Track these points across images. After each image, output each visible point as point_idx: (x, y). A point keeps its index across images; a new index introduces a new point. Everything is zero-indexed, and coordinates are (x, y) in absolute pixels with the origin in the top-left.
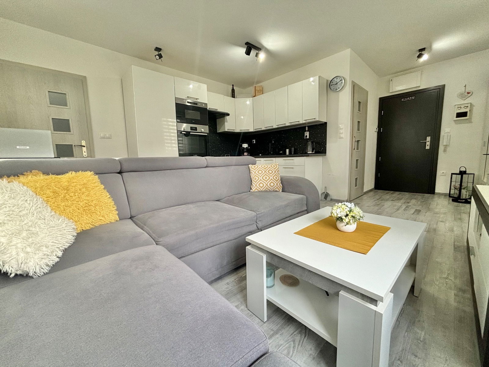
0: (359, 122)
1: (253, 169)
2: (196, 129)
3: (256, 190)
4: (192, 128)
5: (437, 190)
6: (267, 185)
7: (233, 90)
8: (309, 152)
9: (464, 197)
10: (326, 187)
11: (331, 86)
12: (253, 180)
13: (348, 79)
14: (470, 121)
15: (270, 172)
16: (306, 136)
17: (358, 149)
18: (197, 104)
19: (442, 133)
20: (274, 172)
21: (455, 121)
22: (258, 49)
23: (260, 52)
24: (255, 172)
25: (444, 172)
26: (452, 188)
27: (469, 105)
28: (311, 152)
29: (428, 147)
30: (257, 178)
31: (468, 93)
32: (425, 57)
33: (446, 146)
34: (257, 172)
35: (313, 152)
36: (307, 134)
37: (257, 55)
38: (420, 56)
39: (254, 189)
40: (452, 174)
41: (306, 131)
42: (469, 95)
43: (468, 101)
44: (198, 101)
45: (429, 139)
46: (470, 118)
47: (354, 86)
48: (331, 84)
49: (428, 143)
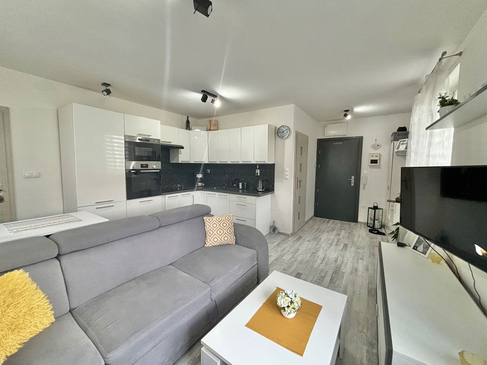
0: (301, 164)
1: (208, 222)
2: (147, 166)
3: (211, 245)
4: (142, 166)
5: (360, 220)
6: (221, 239)
7: (188, 122)
8: (259, 190)
9: (377, 228)
10: (274, 222)
11: (279, 134)
12: (208, 233)
13: (292, 128)
14: (379, 167)
15: (225, 225)
16: (257, 173)
17: (300, 187)
18: (148, 141)
19: (362, 175)
20: (228, 225)
21: (370, 166)
22: (215, 96)
23: (215, 99)
24: (210, 226)
25: (364, 205)
26: (369, 219)
27: (378, 155)
28: (261, 190)
29: (352, 185)
30: (212, 233)
31: (378, 145)
32: (349, 117)
33: (365, 185)
34: (211, 226)
35: (263, 189)
36: (258, 171)
37: (213, 101)
38: (345, 115)
39: (208, 245)
40: (369, 208)
41: (257, 169)
42: (379, 147)
43: (378, 152)
44: (150, 137)
45: (353, 177)
46: (380, 164)
47: (297, 134)
48: (279, 131)
49: (353, 181)
